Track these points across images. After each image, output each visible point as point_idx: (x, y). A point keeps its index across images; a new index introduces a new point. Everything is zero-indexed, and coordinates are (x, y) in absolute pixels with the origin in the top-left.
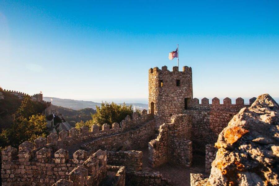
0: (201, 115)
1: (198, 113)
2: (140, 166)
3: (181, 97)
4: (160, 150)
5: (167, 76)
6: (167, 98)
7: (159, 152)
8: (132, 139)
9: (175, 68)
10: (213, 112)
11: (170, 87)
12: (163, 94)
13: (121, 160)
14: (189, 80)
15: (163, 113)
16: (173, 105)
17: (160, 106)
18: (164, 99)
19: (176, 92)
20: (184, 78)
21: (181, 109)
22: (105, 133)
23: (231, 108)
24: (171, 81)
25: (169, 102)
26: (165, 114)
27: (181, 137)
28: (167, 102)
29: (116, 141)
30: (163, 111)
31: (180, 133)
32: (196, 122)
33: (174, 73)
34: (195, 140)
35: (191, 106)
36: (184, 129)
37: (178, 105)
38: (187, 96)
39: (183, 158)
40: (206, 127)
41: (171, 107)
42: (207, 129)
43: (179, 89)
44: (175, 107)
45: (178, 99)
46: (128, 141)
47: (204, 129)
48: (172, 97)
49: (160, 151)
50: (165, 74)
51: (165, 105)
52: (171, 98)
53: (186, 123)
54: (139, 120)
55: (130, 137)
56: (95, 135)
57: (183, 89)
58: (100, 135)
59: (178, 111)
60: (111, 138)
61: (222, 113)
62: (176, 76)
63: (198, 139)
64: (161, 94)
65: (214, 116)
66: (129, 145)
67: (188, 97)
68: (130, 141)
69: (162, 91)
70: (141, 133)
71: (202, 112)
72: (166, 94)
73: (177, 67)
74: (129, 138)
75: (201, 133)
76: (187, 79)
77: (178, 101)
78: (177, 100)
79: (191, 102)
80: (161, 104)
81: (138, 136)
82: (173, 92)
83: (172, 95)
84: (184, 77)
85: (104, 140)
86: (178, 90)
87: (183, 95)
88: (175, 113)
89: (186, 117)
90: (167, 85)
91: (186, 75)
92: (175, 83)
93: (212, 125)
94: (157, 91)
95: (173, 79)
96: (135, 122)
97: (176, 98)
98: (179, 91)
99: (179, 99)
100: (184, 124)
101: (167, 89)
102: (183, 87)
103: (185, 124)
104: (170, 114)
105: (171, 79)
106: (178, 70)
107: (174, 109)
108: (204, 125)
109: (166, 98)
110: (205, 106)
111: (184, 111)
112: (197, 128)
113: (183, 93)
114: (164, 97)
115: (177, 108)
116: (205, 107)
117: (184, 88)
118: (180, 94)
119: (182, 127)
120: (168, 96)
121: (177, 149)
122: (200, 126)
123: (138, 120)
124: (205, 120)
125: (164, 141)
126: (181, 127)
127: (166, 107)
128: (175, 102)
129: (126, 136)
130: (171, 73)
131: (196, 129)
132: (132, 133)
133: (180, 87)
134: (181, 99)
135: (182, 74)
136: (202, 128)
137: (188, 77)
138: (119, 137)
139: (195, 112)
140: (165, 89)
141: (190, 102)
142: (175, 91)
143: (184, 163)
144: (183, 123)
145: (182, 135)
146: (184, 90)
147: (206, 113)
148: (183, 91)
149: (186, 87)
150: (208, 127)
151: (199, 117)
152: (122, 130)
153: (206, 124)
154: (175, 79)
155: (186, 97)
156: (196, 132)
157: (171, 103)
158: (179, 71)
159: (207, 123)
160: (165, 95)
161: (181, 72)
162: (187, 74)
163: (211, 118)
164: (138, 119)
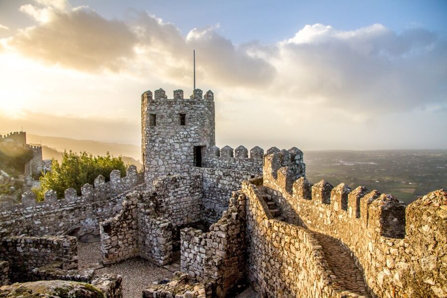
0: (214, 176)
1: (210, 173)
2: (73, 260)
3: (187, 144)
4: (120, 235)
5: (163, 107)
6: (163, 146)
7: (118, 239)
8: (97, 216)
9: (176, 93)
10: (231, 172)
11: (168, 127)
12: (156, 138)
13: (43, 250)
14: (202, 114)
15: (156, 171)
16: (173, 158)
17: (151, 159)
18: (158, 147)
19: (178, 135)
20: (193, 111)
21: (187, 166)
22: (48, 205)
23: (260, 165)
24: (170, 116)
25: (166, 153)
26: (160, 174)
27: (173, 214)
28: (162, 152)
29: (64, 218)
30: (156, 168)
31: (170, 206)
32: (208, 189)
33: (176, 102)
34: (205, 219)
35: (206, 160)
36: (182, 200)
37: (181, 159)
38: (198, 142)
39: (156, 248)
40: (221, 197)
41: (169, 163)
42: (222, 200)
43: (184, 130)
44: (175, 162)
45: (181, 147)
46: (89, 219)
47: (218, 200)
48: (171, 145)
49: (120, 237)
50: (160, 104)
51: (160, 158)
52: (169, 147)
53: (187, 190)
54: (121, 183)
55: (95, 214)
56: (26, 210)
57: (191, 130)
58: (38, 210)
59: (181, 170)
60: (54, 215)
61: (241, 174)
62: (178, 107)
63: (209, 217)
64: (153, 138)
65: (231, 179)
66: (92, 226)
67: (201, 144)
68: (94, 219)
69: (155, 133)
70: (118, 205)
71: (216, 172)
72: (161, 139)
73: (181, 91)
74: (91, 215)
75: (213, 207)
76: (199, 112)
77: (182, 152)
78: (180, 150)
79: (206, 152)
80: (153, 156)
81: (112, 210)
82: (173, 136)
83: (171, 141)
84: (192, 109)
85: (38, 218)
86: (181, 133)
87: (190, 140)
88: (176, 172)
89: (186, 179)
90: (163, 123)
91: (197, 106)
92: (177, 119)
93: (229, 194)
94: (147, 133)
95: (173, 112)
96: (115, 187)
97: (177, 146)
98: (183, 133)
99: (183, 148)
100: (180, 192)
101: (163, 130)
102: (191, 126)
103: (183, 192)
104: (168, 173)
105: (169, 111)
106: (183, 96)
107: (174, 165)
108: (218, 194)
109: (161, 145)
110: (225, 160)
111: (192, 168)
112: (208, 198)
113: (190, 137)
114: (157, 145)
115: (180, 164)
116: (226, 162)
117: (193, 128)
118: (185, 139)
119: (175, 196)
120: (164, 142)
121: (148, 235)
122: (213, 196)
123: (119, 183)
124: (220, 186)
125: (128, 219)
126: (172, 198)
127: (161, 162)
128: (176, 153)
129: (84, 210)
130: (170, 103)
131: (207, 200)
132: (98, 206)
133: (185, 127)
134: (187, 148)
135: (189, 103)
136: (216, 200)
137: (201, 109)
138: (70, 212)
139: (207, 171)
140: (160, 131)
141: (205, 154)
142: (177, 133)
143: (157, 258)
144: (176, 190)
145: (175, 211)
146: (193, 132)
147: (221, 174)
148: (191, 133)
149: (196, 127)
150: (224, 197)
151: (211, 179)
152: (83, 201)
153: (220, 191)
154: (177, 112)
155: (197, 145)
156: (207, 206)
157: (168, 154)
158: (184, 98)
159: (222, 191)
160: (159, 141)
161: (188, 101)
162: (199, 104)
163: (228, 183)
164: (119, 181)
